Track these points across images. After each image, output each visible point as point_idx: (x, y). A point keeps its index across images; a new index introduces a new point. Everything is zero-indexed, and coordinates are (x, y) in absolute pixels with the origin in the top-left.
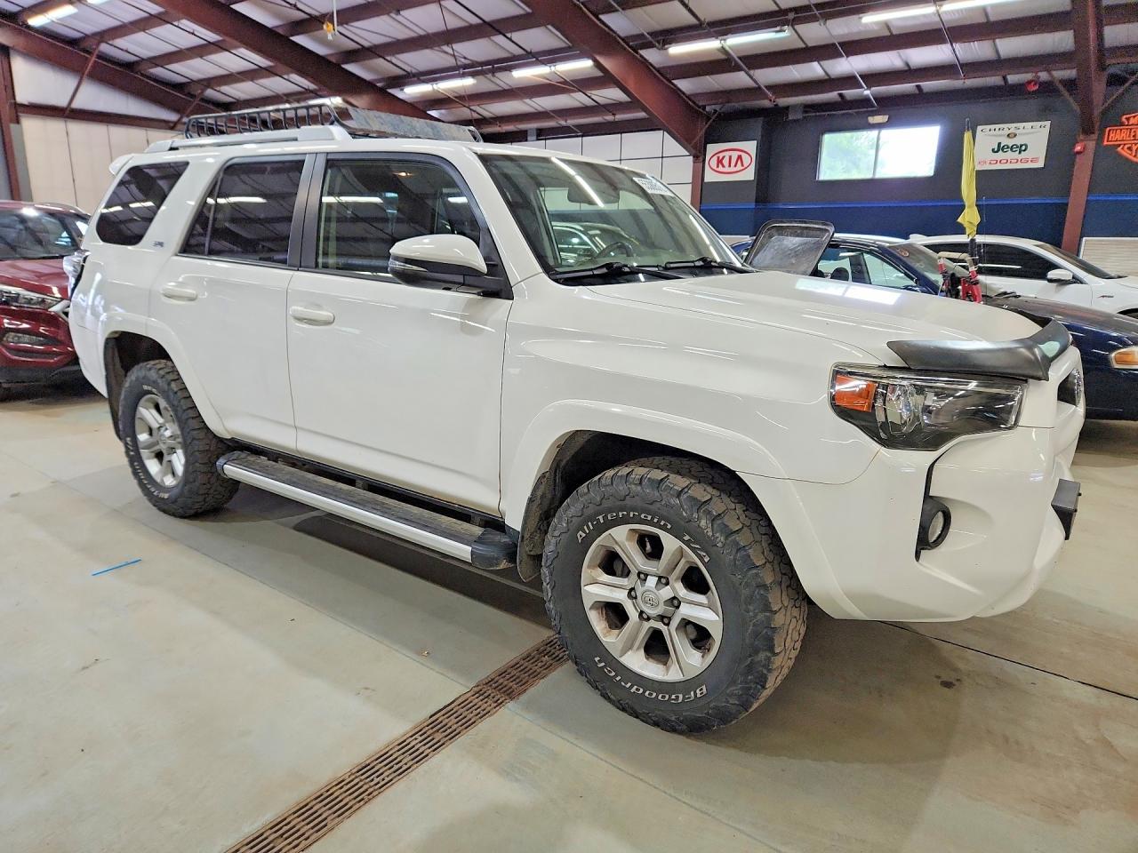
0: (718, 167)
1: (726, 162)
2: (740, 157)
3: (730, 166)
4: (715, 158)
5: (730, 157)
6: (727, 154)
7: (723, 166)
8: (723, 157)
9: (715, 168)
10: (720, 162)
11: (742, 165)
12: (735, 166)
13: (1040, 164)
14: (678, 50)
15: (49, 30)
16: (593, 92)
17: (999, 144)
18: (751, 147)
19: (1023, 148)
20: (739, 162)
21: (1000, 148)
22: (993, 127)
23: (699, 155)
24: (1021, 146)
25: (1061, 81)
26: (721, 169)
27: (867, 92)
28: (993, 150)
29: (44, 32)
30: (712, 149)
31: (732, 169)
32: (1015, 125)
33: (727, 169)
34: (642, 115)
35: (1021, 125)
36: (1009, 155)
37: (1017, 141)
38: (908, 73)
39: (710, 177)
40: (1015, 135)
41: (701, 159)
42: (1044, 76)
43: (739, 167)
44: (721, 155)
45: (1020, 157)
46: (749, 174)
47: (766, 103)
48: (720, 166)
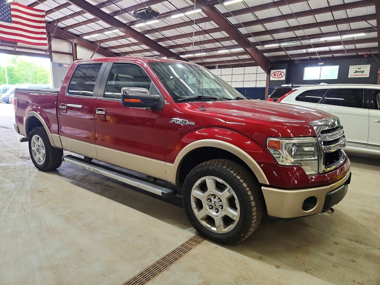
1: (277, 75)
2: (281, 74)
4: (273, 74)
5: (278, 74)
6: (277, 73)
7: (276, 76)
8: (276, 74)
9: (273, 76)
10: (275, 75)
13: (368, 76)
14: (267, 46)
15: (88, 40)
16: (240, 56)
17: (356, 71)
18: (284, 71)
19: (363, 72)
21: (356, 72)
22: (354, 66)
23: (269, 73)
24: (362, 71)
25: (373, 54)
26: (275, 77)
27: (319, 57)
28: (354, 72)
29: (87, 40)
30: (272, 71)
31: (279, 77)
32: (361, 66)
33: (277, 77)
34: (254, 62)
35: (362, 66)
36: (359, 74)
37: (361, 70)
38: (330, 52)
39: (272, 79)
40: (361, 68)
42: (369, 53)
43: (281, 76)
44: (275, 73)
45: (362, 74)
46: (284, 78)
47: (289, 59)
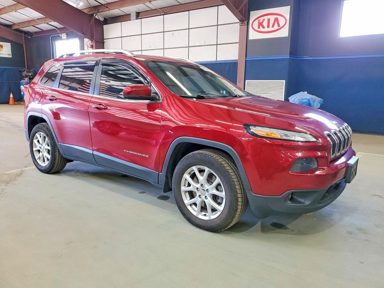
0: (259, 28)
1: (265, 24)
2: (276, 20)
3: (268, 27)
4: (257, 22)
5: (269, 20)
6: (266, 18)
7: (263, 27)
8: (264, 20)
9: (257, 29)
10: (261, 24)
11: (279, 25)
12: (273, 26)
18: (285, 11)
20: (276, 23)
23: (244, 19)
26: (261, 29)
30: (254, 15)
31: (271, 29)
33: (266, 29)
39: (253, 35)
41: (246, 22)
43: (276, 27)
46: (284, 33)
48: (261, 26)
